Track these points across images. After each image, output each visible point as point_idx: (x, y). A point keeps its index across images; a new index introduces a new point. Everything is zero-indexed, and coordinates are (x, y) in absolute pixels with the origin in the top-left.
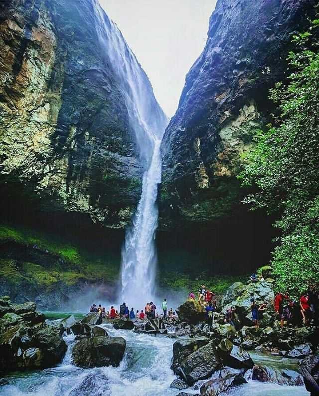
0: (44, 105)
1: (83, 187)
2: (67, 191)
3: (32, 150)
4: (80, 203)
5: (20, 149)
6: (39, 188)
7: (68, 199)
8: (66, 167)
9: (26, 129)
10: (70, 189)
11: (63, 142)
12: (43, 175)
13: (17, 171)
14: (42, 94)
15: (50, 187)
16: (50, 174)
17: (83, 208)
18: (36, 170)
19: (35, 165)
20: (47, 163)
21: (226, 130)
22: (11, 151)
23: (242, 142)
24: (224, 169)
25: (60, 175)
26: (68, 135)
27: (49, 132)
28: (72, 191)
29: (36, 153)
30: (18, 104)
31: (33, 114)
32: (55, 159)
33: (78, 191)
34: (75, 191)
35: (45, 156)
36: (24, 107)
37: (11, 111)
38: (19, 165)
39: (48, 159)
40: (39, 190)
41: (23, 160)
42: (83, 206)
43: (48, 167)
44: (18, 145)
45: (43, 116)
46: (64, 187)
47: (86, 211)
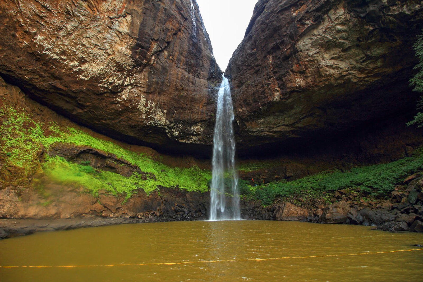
0: (126, 16)
1: (161, 102)
2: (146, 106)
3: (113, 59)
4: (157, 117)
5: (100, 55)
6: (119, 100)
7: (147, 113)
8: (145, 81)
9: (107, 35)
10: (148, 103)
11: (144, 55)
12: (123, 87)
13: (97, 79)
14: (124, 5)
15: (130, 100)
16: (130, 87)
17: (160, 122)
18: (116, 81)
19: (116, 75)
20: (128, 76)
21: (304, 41)
22: (90, 55)
23: (322, 50)
24: (298, 80)
25: (140, 88)
26: (148, 49)
27: (130, 43)
28: (151, 106)
29: (117, 63)
30: (100, 8)
31: (114, 22)
32: (136, 73)
33: (156, 106)
34: (153, 105)
35: (126, 67)
36: (105, 12)
37: (92, 11)
38: (99, 72)
39: (129, 71)
40: (119, 102)
41: (102, 67)
42: (160, 121)
43: (129, 80)
44: (98, 51)
45: (124, 27)
46: (143, 101)
47: (163, 125)
